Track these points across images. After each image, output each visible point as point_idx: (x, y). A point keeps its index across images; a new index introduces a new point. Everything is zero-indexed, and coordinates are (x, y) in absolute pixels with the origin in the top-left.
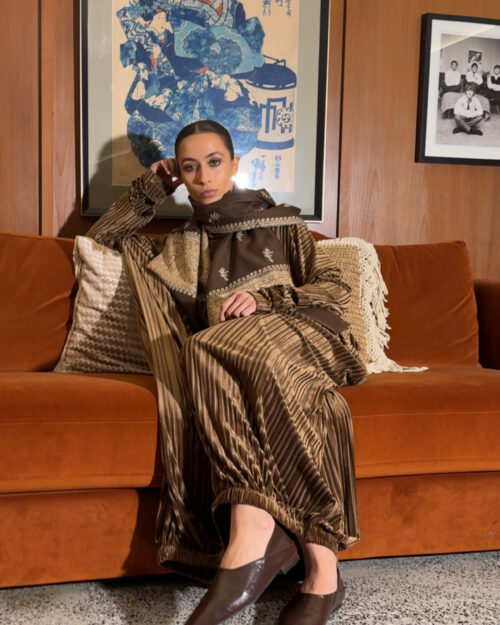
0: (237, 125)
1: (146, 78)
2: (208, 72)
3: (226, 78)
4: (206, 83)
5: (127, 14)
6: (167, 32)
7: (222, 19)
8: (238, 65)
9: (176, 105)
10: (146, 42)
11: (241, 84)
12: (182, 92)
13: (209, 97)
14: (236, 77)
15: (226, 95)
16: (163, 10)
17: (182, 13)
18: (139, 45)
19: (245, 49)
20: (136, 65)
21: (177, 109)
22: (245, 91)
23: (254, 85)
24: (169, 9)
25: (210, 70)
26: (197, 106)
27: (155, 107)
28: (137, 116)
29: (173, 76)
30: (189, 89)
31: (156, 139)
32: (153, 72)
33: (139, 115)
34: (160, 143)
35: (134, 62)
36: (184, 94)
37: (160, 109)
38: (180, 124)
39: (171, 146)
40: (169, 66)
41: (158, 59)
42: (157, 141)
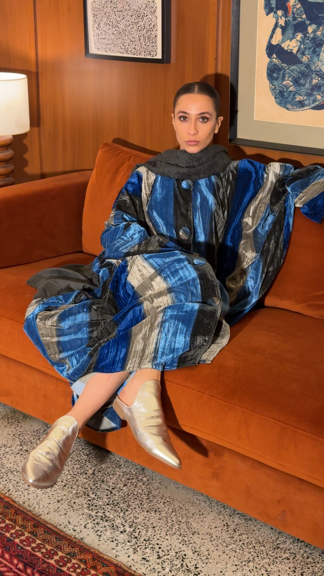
27: (288, 51)
28: (274, 59)
29: (304, 21)
30: (318, 32)
31: (288, 80)
32: (289, 18)
33: (276, 59)
34: (291, 83)
35: (275, 10)
36: (313, 37)
37: (293, 53)
38: (308, 66)
39: (300, 86)
40: (301, 12)
41: (293, 5)
42: (289, 82)
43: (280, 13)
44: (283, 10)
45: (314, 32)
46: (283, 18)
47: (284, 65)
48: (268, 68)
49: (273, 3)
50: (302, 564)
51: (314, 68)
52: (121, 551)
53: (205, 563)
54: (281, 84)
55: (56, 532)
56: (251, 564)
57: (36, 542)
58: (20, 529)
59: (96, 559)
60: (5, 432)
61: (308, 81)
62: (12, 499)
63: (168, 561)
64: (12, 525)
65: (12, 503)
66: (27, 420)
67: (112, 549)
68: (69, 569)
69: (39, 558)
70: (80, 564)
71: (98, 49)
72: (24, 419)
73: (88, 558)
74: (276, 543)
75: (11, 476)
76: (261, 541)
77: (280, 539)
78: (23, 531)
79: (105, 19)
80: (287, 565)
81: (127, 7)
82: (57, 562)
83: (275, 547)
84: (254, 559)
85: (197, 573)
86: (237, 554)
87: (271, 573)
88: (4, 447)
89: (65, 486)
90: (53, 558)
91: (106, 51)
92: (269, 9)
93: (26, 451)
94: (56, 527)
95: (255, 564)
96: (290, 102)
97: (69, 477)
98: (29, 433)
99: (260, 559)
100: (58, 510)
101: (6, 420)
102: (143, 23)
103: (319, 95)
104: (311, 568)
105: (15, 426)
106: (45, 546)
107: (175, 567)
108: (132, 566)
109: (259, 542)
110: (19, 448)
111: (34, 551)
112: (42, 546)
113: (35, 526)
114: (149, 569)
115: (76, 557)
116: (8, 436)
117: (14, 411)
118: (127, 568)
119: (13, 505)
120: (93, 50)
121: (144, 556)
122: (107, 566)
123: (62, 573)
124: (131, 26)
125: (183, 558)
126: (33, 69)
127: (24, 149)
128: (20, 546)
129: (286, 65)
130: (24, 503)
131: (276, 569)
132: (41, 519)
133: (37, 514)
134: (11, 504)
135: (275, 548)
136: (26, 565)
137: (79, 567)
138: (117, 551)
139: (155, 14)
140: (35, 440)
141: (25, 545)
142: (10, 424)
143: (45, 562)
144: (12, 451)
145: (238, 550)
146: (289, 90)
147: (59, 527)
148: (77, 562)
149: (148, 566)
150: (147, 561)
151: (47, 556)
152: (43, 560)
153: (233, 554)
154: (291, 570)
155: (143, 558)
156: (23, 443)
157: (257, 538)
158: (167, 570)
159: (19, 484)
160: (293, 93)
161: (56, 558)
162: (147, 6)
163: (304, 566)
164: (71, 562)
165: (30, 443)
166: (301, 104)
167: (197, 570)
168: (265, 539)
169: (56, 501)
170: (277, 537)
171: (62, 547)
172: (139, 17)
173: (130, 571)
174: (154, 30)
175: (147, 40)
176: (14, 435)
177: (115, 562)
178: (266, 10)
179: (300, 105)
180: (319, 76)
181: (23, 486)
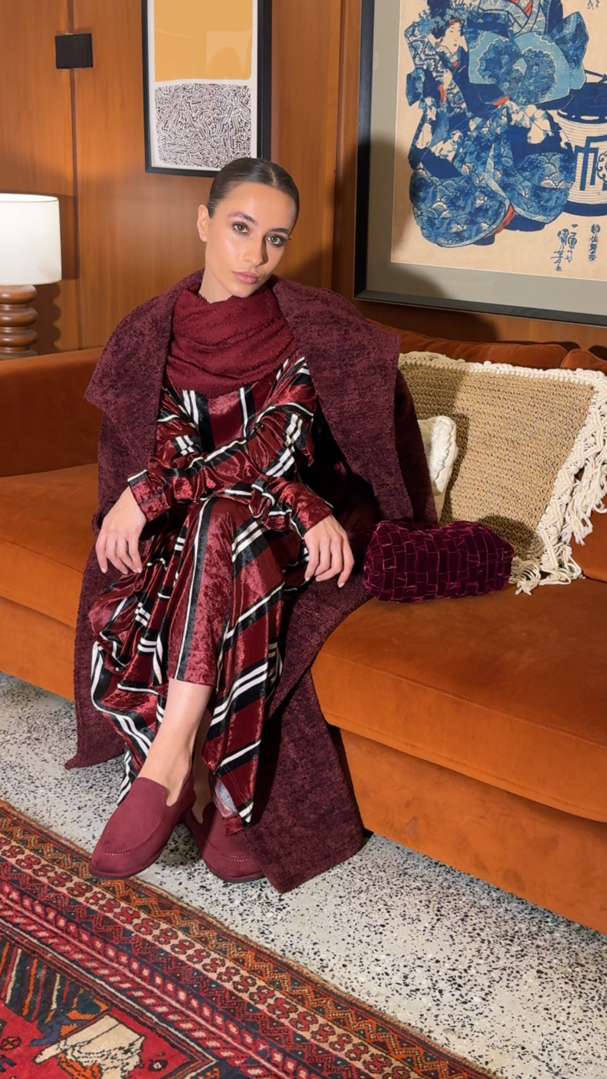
0: (541, 179)
1: (434, 119)
2: (508, 103)
3: (532, 109)
4: (505, 120)
5: (416, 32)
6: (461, 50)
7: (531, 21)
8: (548, 88)
9: (465, 154)
10: (436, 67)
11: (550, 118)
12: (475, 134)
13: (508, 139)
14: (545, 107)
15: (529, 135)
16: (458, 20)
17: (481, 21)
18: (428, 73)
19: (560, 64)
20: (423, 101)
21: (467, 159)
22: (555, 127)
23: (568, 118)
24: (465, 17)
25: (511, 99)
26: (491, 153)
27: (441, 157)
28: (421, 171)
29: (464, 113)
30: (483, 129)
31: (440, 201)
32: (442, 109)
33: (423, 170)
34: (445, 206)
35: (422, 97)
36: (477, 136)
37: (447, 160)
38: (469, 179)
39: (458, 211)
40: (460, 99)
41: (448, 90)
42: (441, 204)
43: (429, 101)
44: (433, 97)
45: (478, 128)
46: (434, 109)
47: (435, 179)
48: (411, 183)
49: (420, 87)
50: (439, 896)
51: (478, 182)
52: (169, 876)
53: (294, 894)
54: (430, 207)
55: (73, 850)
56: (362, 895)
57: (40, 863)
58: (17, 845)
59: (129, 887)
60: (7, 715)
61: (469, 202)
62: (10, 805)
63: (238, 890)
64: (6, 839)
65: (10, 810)
66: (42, 697)
67: (156, 873)
68: (87, 900)
69: (44, 885)
70: (105, 893)
71: (165, 160)
72: (37, 697)
73: (119, 886)
74: (403, 868)
75: (10, 773)
76: (381, 863)
77: (408, 862)
78: (23, 847)
79: (175, 115)
80: (416, 897)
81: (207, 97)
82: (70, 890)
83: (401, 872)
84: (368, 888)
85: (281, 907)
86: (343, 881)
87: (393, 907)
88: (4, 733)
89: (91, 787)
90: (64, 886)
91: (176, 163)
92: (414, 96)
93: (36, 739)
94: (72, 843)
95: (369, 895)
96: (443, 234)
97: (98, 775)
98: (43, 715)
99: (377, 889)
100: (78, 820)
101: (10, 698)
102: (230, 120)
103: (485, 223)
104: (453, 902)
105: (22, 706)
106: (54, 868)
107: (249, 899)
108: (184, 897)
109: (378, 866)
110: (25, 735)
111: (37, 875)
112: (49, 868)
113: (41, 842)
114: (209, 901)
115: (100, 884)
116: (11, 719)
117: (22, 686)
118: (177, 899)
119: (9, 813)
120: (157, 162)
121: (204, 884)
122: (146, 896)
123: (77, 906)
124: (213, 124)
125: (262, 887)
126: (70, 193)
127: (55, 313)
128: (16, 869)
129: (438, 179)
130: (27, 810)
131: (400, 903)
132: (51, 831)
133: (46, 826)
134: (6, 811)
135: (401, 874)
136: (22, 894)
137: (104, 897)
138: (163, 877)
139: (248, 106)
140: (52, 725)
141: (23, 867)
142: (15, 703)
143: (53, 890)
144: (15, 740)
145: (345, 877)
146: (442, 216)
147: (78, 844)
148: (100, 890)
149: (209, 897)
150: (207, 890)
151: (56, 882)
152: (49, 887)
153: (337, 882)
154: (423, 904)
155: (202, 887)
156: (32, 729)
157: (375, 861)
158: (237, 902)
159: (22, 784)
160: (448, 221)
161: (70, 885)
162: (235, 94)
163: (442, 900)
164: (92, 890)
165: (43, 729)
166: (460, 237)
167: (282, 903)
168: (387, 862)
169: (76, 807)
170: (404, 859)
171: (80, 871)
172: (224, 110)
173: (180, 903)
174: (246, 130)
175: (235, 146)
176: (20, 718)
177: (160, 892)
178: (409, 97)
179: (457, 239)
180: (486, 195)
181: (29, 787)
